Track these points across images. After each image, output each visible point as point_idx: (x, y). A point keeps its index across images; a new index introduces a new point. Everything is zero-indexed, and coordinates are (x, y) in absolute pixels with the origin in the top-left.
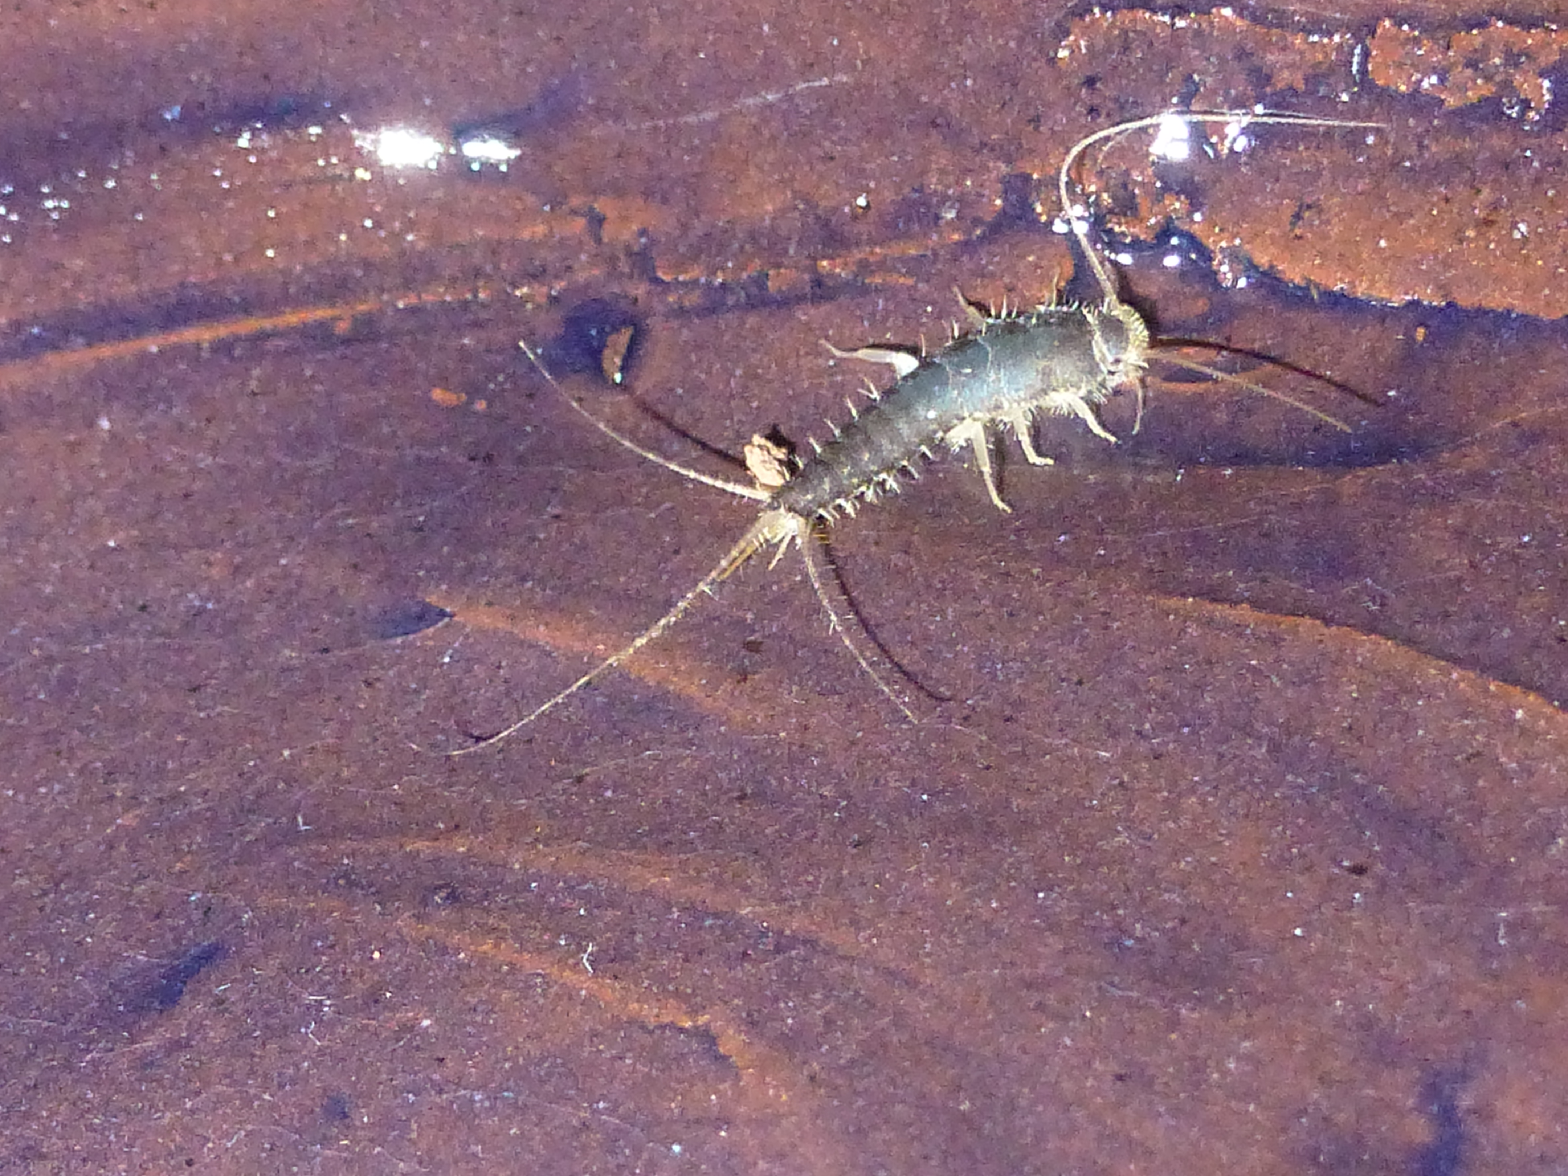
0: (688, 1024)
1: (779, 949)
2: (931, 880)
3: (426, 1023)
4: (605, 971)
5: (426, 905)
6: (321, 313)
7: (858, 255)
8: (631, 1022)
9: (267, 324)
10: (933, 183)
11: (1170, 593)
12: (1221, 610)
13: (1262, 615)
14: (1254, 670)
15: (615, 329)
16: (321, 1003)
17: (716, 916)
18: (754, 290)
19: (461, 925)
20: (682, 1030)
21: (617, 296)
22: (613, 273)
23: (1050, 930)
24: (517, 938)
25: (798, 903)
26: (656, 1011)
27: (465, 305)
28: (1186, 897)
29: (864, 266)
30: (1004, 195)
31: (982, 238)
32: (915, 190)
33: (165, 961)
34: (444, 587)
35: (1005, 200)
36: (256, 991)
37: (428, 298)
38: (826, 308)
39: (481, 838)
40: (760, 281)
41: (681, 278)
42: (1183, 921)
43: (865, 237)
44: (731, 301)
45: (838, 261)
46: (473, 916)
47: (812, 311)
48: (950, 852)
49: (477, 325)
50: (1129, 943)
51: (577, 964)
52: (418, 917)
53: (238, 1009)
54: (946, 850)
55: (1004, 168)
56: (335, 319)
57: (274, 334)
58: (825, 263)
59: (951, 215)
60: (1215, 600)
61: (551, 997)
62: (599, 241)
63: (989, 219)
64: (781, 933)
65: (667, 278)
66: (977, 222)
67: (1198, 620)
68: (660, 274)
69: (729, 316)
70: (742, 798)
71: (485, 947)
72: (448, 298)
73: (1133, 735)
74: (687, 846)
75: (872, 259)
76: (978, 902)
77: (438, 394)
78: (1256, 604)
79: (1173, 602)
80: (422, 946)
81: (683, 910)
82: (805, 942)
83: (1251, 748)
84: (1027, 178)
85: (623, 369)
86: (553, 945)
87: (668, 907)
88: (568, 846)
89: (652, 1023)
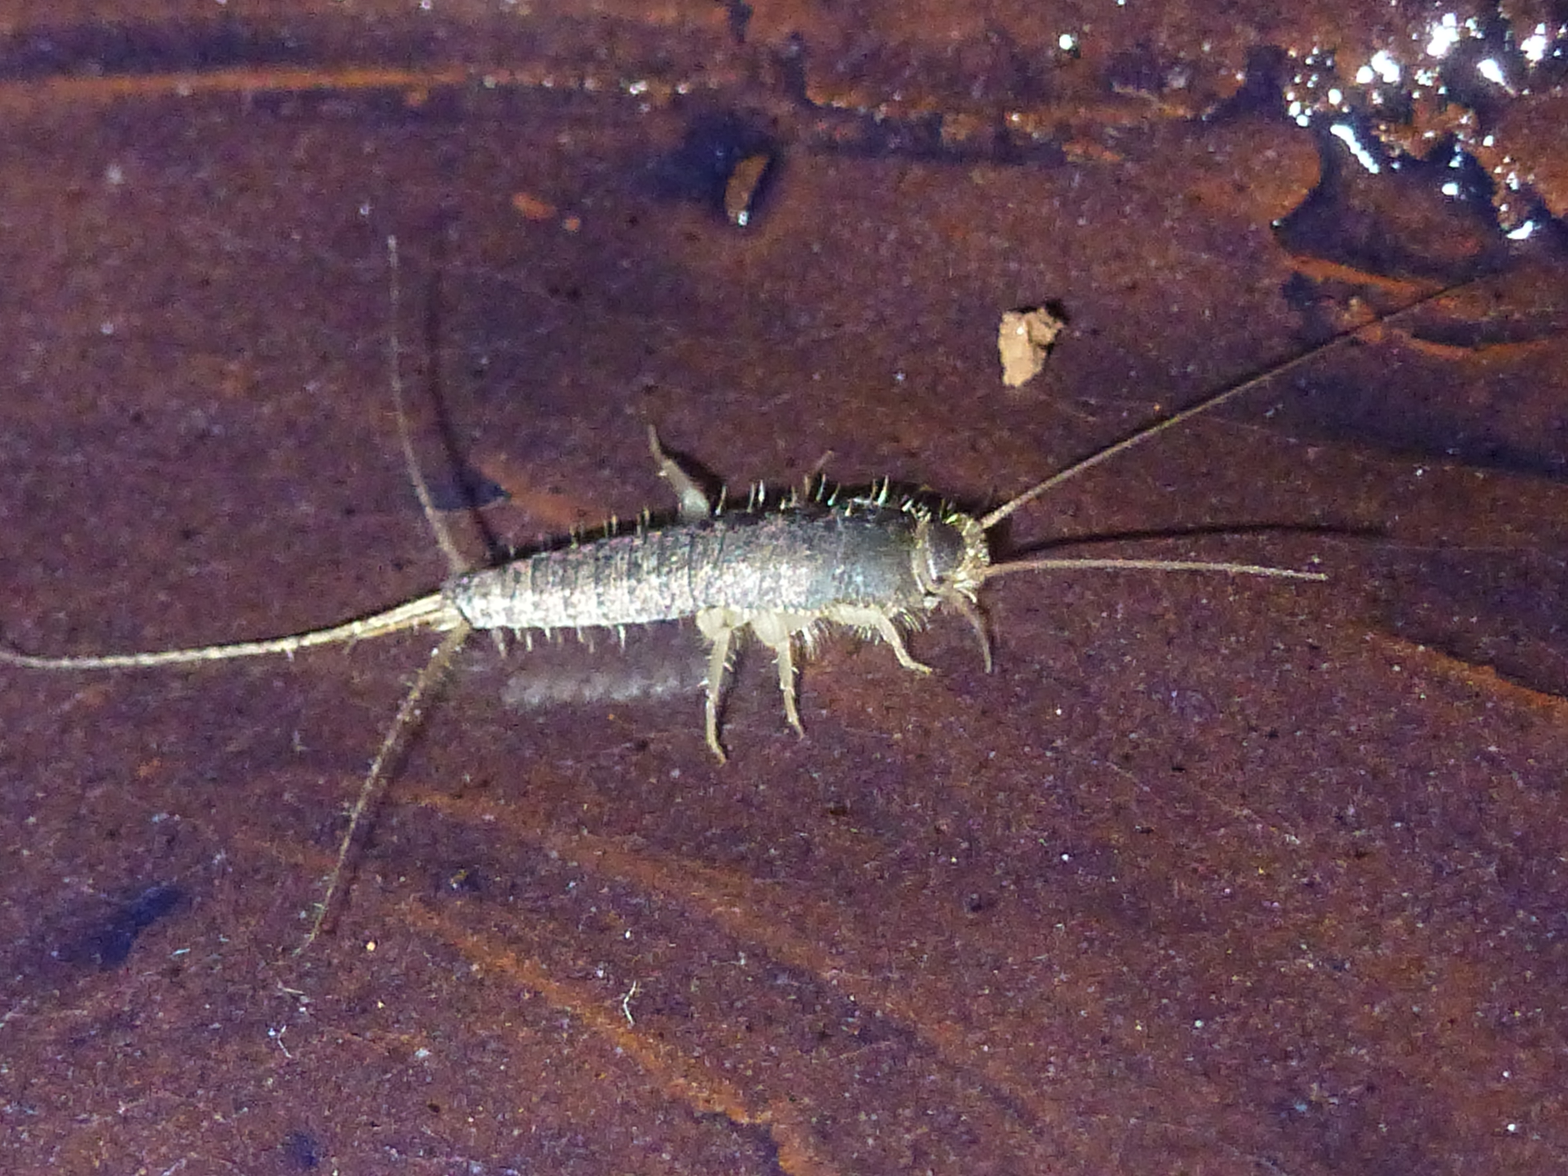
0: (745, 1120)
1: (865, 1037)
2: (1063, 976)
3: (423, 1053)
4: (649, 1024)
5: (437, 888)
6: (394, 77)
7: (1057, 113)
8: (674, 1101)
9: (326, 81)
10: (1162, 39)
11: (1397, 635)
12: (1458, 670)
13: (1508, 686)
14: (1491, 759)
15: (747, 156)
16: (296, 998)
17: (795, 973)
18: (923, 134)
19: (478, 923)
20: (734, 1126)
21: (754, 112)
22: (753, 82)
23: (1206, 1074)
24: (546, 955)
25: (896, 976)
26: (705, 1094)
27: (568, 95)
28: (1377, 1056)
29: (1064, 130)
30: (1249, 69)
31: (1214, 119)
32: (1138, 45)
33: (115, 900)
34: (503, 457)
35: (1248, 75)
36: (219, 967)
37: (524, 78)
38: (1011, 173)
39: (513, 807)
40: (933, 124)
41: (835, 104)
42: (1371, 1088)
43: (1069, 92)
44: (894, 142)
45: (1032, 117)
46: (497, 914)
47: (992, 175)
48: (1091, 941)
49: (581, 121)
50: (1302, 1108)
51: (616, 1009)
52: (426, 902)
53: (195, 987)
54: (1086, 939)
55: (1253, 35)
56: (409, 88)
57: (333, 94)
58: (1015, 118)
59: (1180, 82)
60: (1453, 654)
61: (579, 1046)
62: (741, 40)
63: (1224, 95)
64: (870, 1013)
65: (819, 102)
66: (1210, 97)
67: (1429, 677)
68: (810, 94)
69: (891, 161)
70: (839, 812)
71: (505, 961)
72: (548, 84)
73: (1332, 820)
74: (765, 867)
75: (1073, 121)
76: (1119, 1020)
77: (522, 202)
78: (1504, 670)
79: (1399, 648)
80: (428, 943)
81: (752, 956)
82: (899, 1032)
83: (1478, 865)
84: (1280, 55)
85: (751, 208)
86: (588, 976)
87: (734, 950)
88: (617, 838)
89: (700, 1108)
